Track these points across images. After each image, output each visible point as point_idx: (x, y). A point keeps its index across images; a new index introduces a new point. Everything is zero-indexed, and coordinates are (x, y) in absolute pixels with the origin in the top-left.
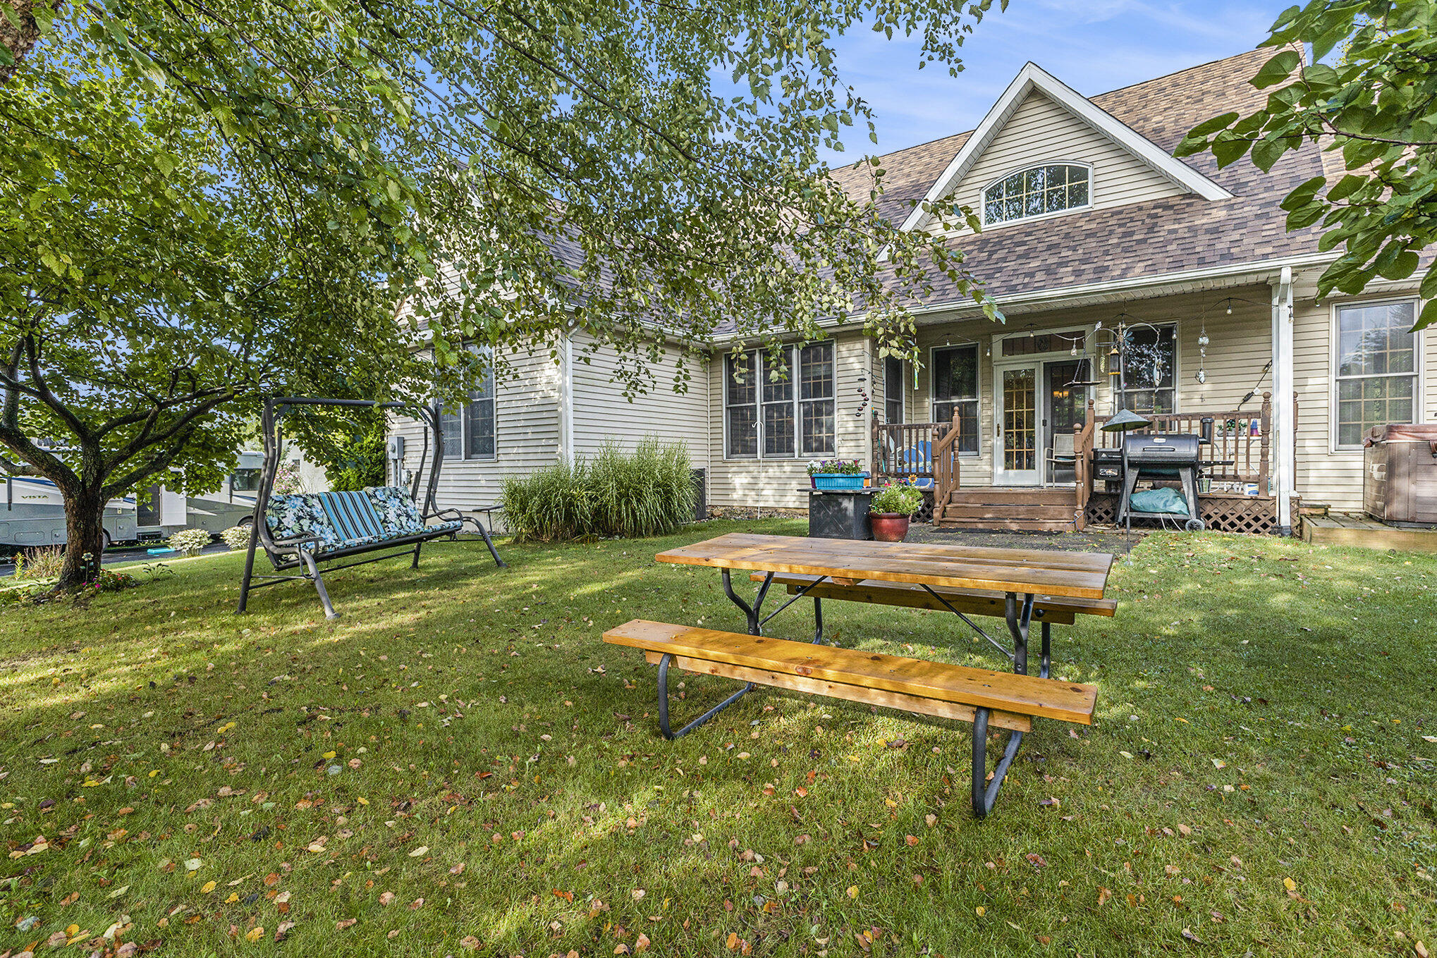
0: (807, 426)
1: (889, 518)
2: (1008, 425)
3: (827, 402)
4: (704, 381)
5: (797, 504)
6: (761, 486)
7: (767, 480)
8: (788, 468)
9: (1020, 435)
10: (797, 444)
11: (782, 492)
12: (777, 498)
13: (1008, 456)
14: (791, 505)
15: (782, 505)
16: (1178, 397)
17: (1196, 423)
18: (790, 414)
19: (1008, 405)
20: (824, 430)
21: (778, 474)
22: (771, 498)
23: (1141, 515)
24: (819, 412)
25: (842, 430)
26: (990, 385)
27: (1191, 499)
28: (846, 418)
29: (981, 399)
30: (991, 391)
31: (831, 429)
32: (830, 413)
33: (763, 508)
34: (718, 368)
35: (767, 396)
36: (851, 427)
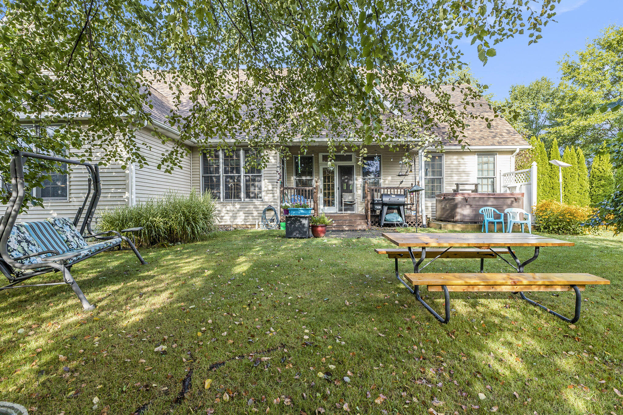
0: (247, 187)
1: (322, 227)
2: (325, 189)
3: (258, 176)
4: (189, 161)
5: (243, 223)
6: (223, 214)
7: (226, 212)
8: (238, 206)
9: (329, 193)
10: (242, 195)
11: (234, 217)
12: (232, 220)
13: (325, 202)
14: (239, 223)
15: (234, 223)
16: (381, 181)
17: (402, 190)
18: (239, 181)
19: (324, 182)
20: (256, 188)
21: (232, 209)
22: (229, 221)
23: (388, 223)
24: (254, 180)
25: (266, 189)
26: (318, 173)
27: (403, 216)
28: (268, 184)
29: (315, 179)
30: (319, 175)
31: (260, 188)
32: (260, 181)
33: (224, 225)
34: (197, 156)
35: (226, 172)
36: (270, 187)
